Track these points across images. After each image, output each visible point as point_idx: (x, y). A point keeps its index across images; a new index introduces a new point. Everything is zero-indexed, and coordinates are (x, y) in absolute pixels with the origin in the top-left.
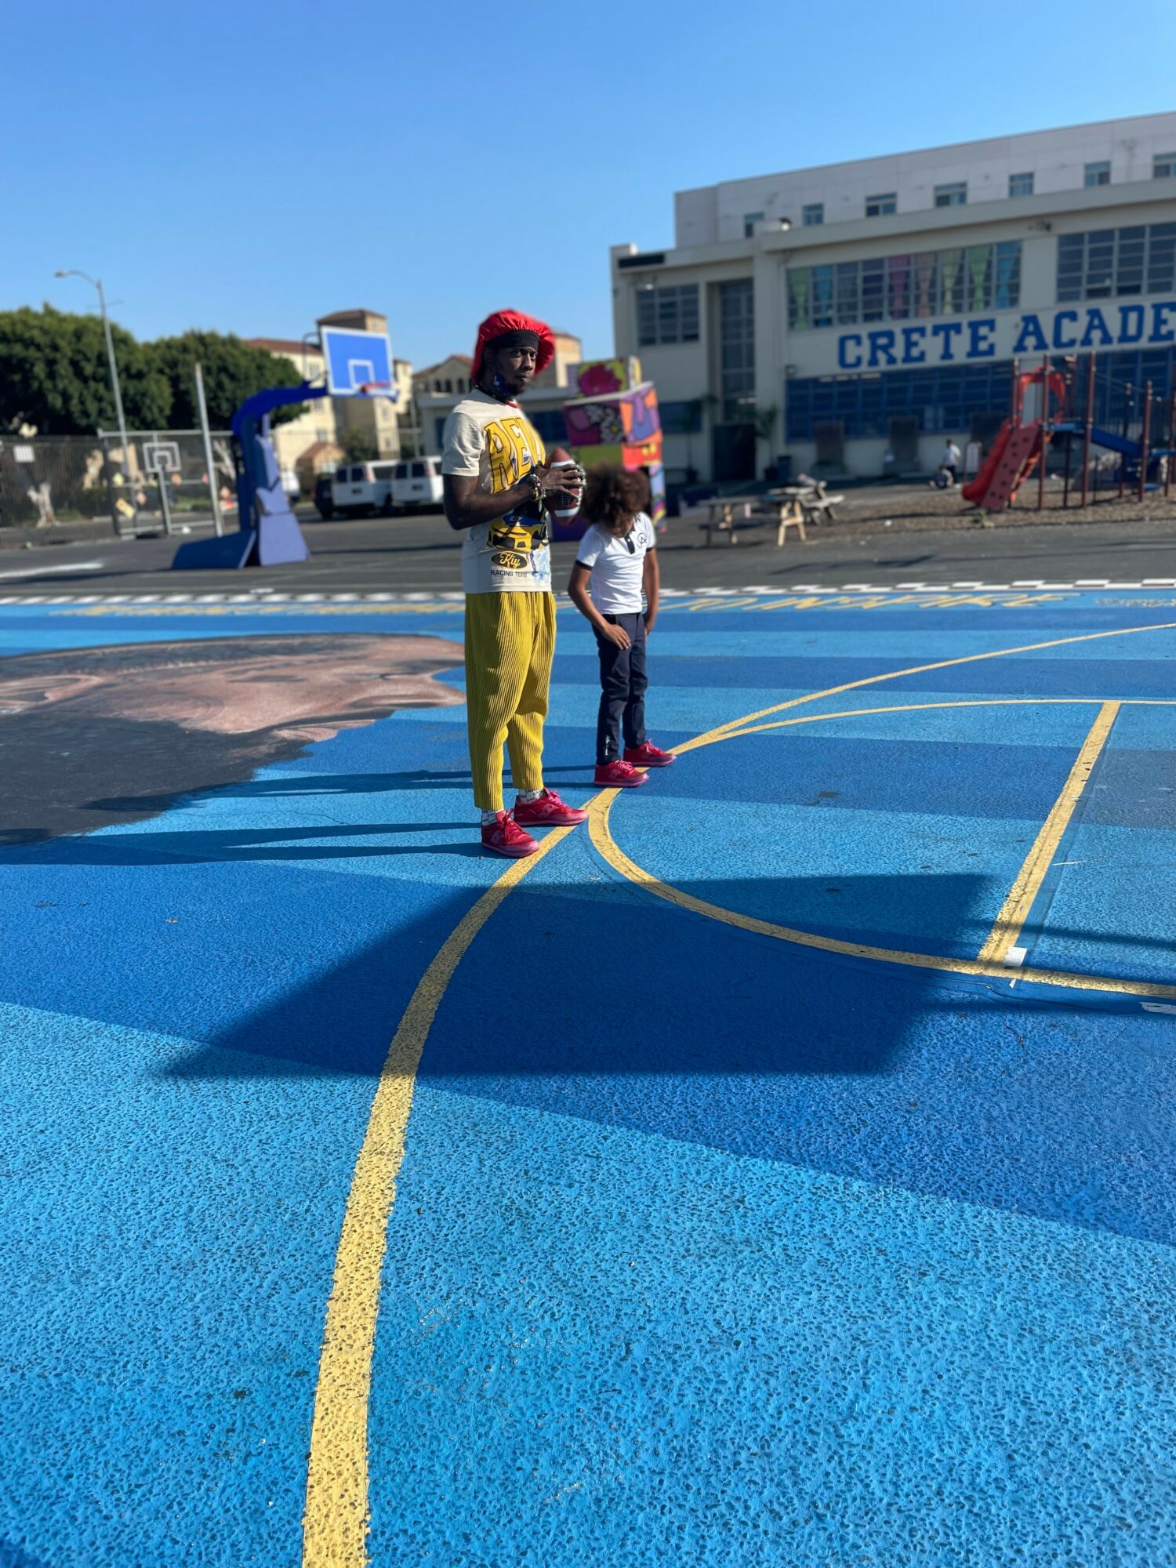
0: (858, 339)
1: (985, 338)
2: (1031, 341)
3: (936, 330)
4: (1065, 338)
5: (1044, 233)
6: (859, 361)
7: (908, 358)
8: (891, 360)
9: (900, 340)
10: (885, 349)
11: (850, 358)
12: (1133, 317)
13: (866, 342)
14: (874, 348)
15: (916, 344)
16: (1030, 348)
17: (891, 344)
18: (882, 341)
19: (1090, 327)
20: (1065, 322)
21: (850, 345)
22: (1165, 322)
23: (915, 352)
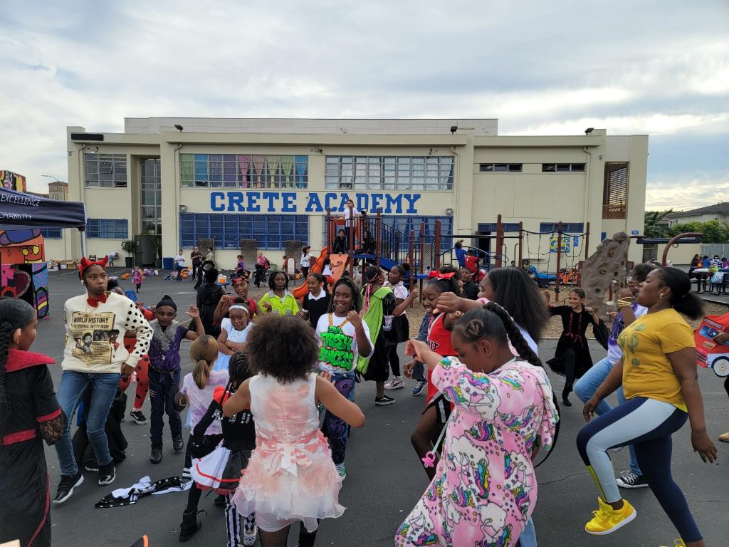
0: (223, 197)
1: (291, 202)
2: (314, 206)
3: (265, 195)
4: (331, 207)
5: (319, 153)
6: (223, 207)
7: (250, 208)
8: (241, 209)
9: (246, 198)
10: (238, 202)
11: (218, 205)
12: (363, 199)
13: (227, 198)
14: (231, 202)
15: (255, 201)
16: (314, 210)
17: (241, 200)
18: (236, 198)
19: (343, 203)
20: (331, 199)
21: (218, 198)
22: (378, 203)
23: (254, 206)
